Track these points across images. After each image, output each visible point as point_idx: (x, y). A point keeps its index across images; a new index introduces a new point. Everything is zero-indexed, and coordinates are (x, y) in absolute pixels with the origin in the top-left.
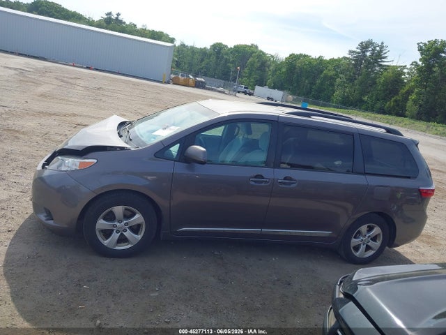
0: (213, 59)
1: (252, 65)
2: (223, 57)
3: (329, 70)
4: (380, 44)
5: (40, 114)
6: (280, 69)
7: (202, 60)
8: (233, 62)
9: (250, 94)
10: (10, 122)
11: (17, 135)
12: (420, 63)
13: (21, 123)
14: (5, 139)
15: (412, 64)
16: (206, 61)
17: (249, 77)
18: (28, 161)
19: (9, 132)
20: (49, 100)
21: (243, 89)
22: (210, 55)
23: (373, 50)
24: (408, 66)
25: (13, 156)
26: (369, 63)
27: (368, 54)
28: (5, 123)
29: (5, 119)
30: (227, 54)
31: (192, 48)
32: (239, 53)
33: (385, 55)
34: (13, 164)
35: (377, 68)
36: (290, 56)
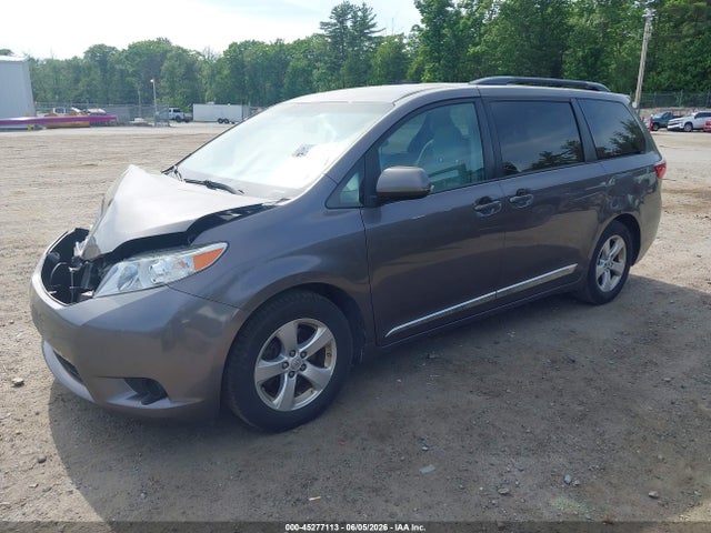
0: (97, 74)
1: (172, 72)
2: (113, 68)
3: (298, 59)
4: (361, 7)
6: (219, 73)
7: (77, 81)
8: (135, 74)
9: (187, 121)
12: (423, 26)
15: (413, 30)
16: (84, 80)
17: (172, 94)
21: (172, 115)
22: (89, 68)
23: (355, 17)
24: (407, 34)
26: (354, 38)
27: (349, 24)
30: (119, 62)
31: (50, 62)
32: (140, 56)
33: (373, 22)
35: (367, 44)
36: (231, 46)
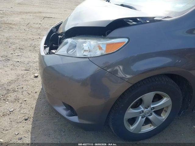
5: (21, 13)
10: (5, 19)
11: (11, 26)
13: (12, 18)
14: (4, 29)
18: (23, 43)
19: (5, 24)
20: (23, 6)
25: (11, 41)
28: (2, 20)
29: (2, 17)
34: (13, 47)
